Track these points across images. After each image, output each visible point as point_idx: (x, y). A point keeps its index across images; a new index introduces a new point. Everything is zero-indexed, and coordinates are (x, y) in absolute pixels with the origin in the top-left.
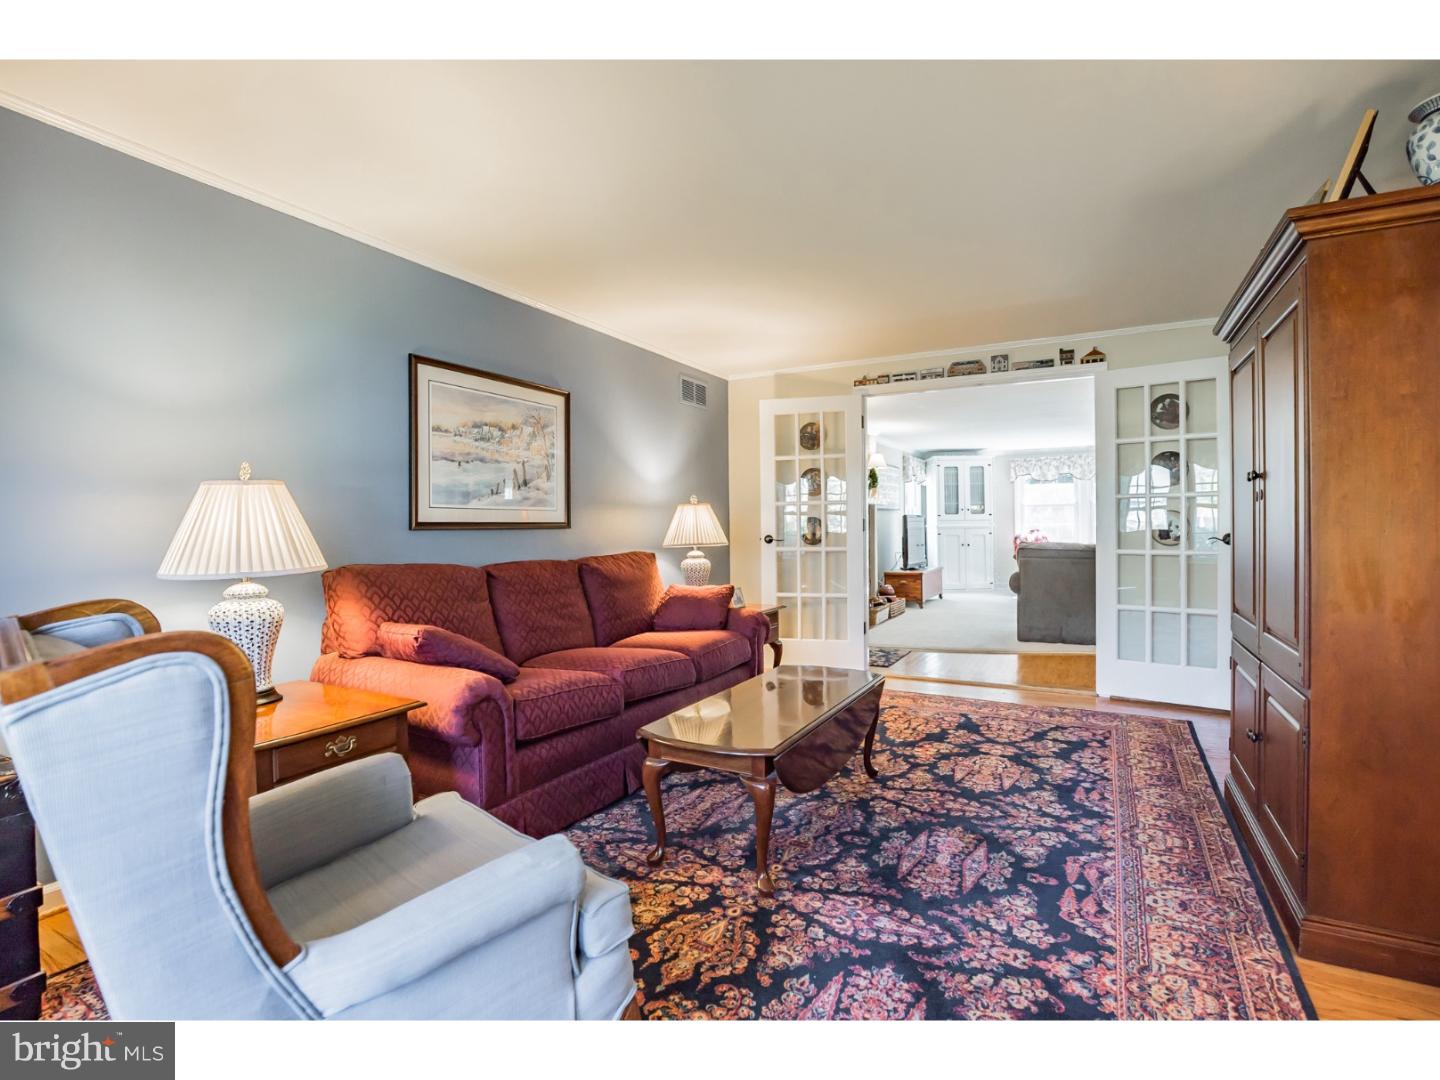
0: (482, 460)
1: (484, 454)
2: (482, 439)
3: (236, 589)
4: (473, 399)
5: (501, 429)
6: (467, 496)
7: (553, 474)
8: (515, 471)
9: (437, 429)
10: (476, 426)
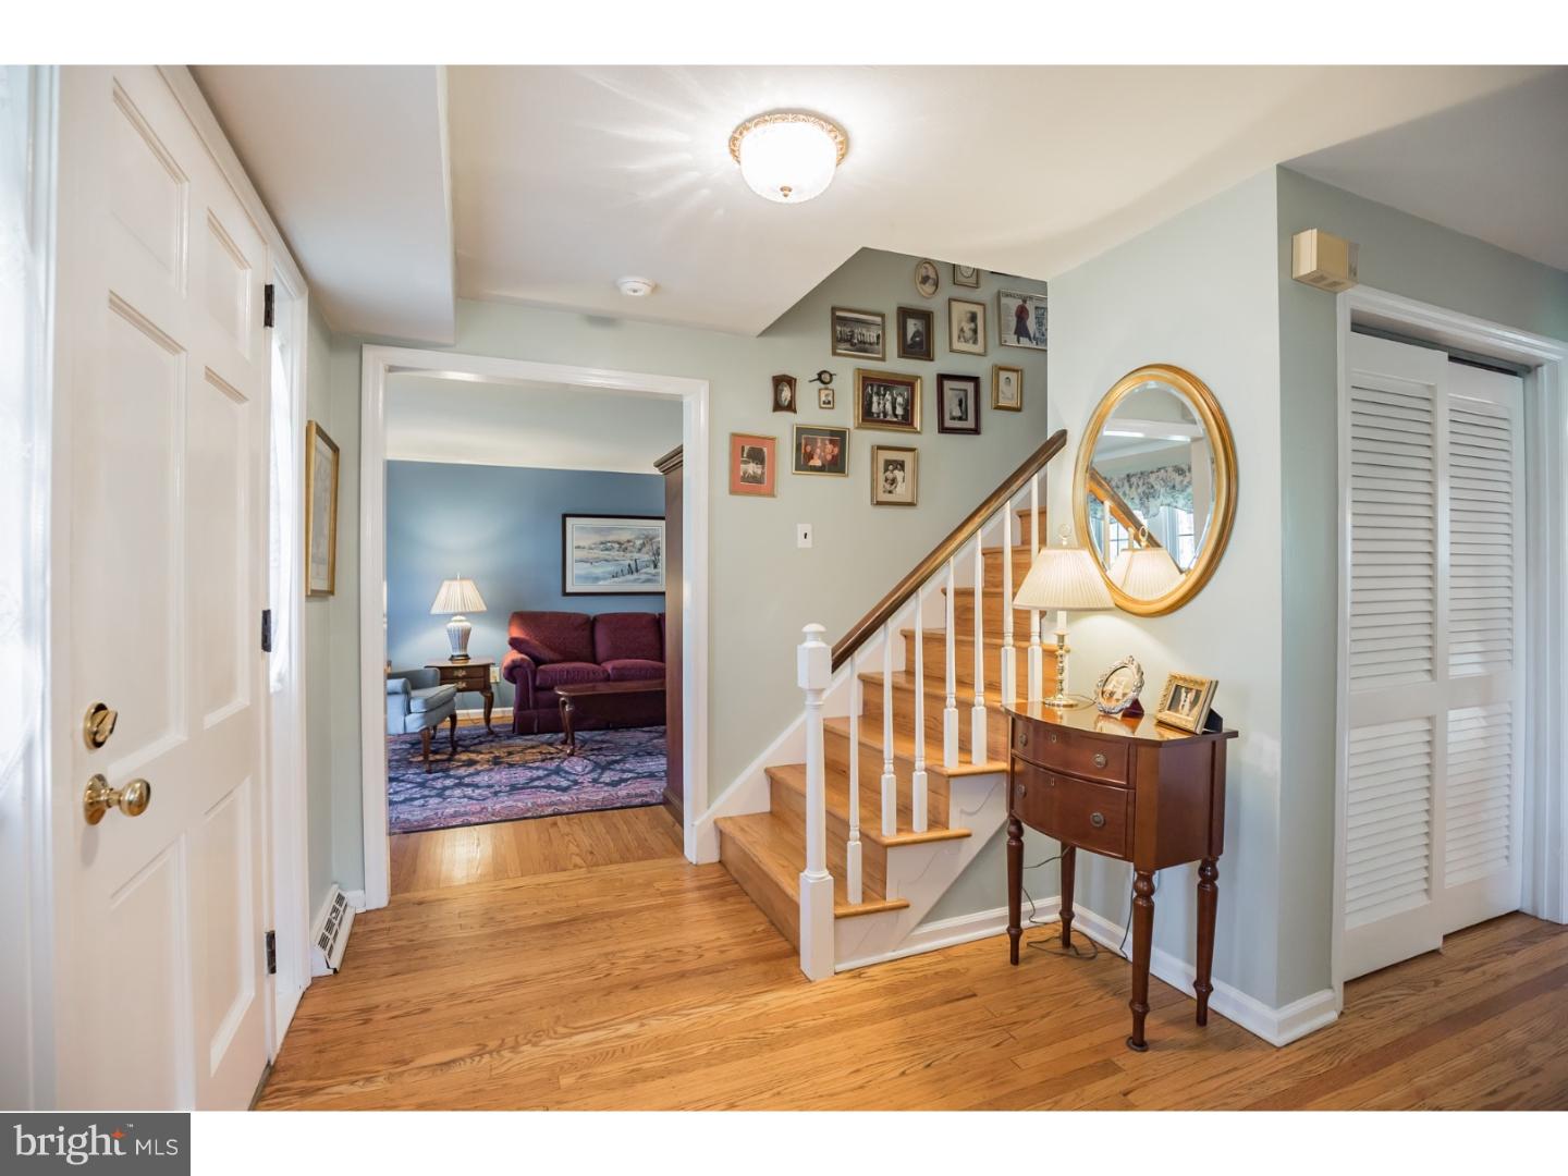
0: (606, 560)
1: (607, 557)
2: (607, 550)
3: (455, 618)
4: (598, 531)
5: (619, 543)
6: (597, 579)
7: (659, 564)
8: (629, 565)
9: (578, 547)
10: (602, 543)
